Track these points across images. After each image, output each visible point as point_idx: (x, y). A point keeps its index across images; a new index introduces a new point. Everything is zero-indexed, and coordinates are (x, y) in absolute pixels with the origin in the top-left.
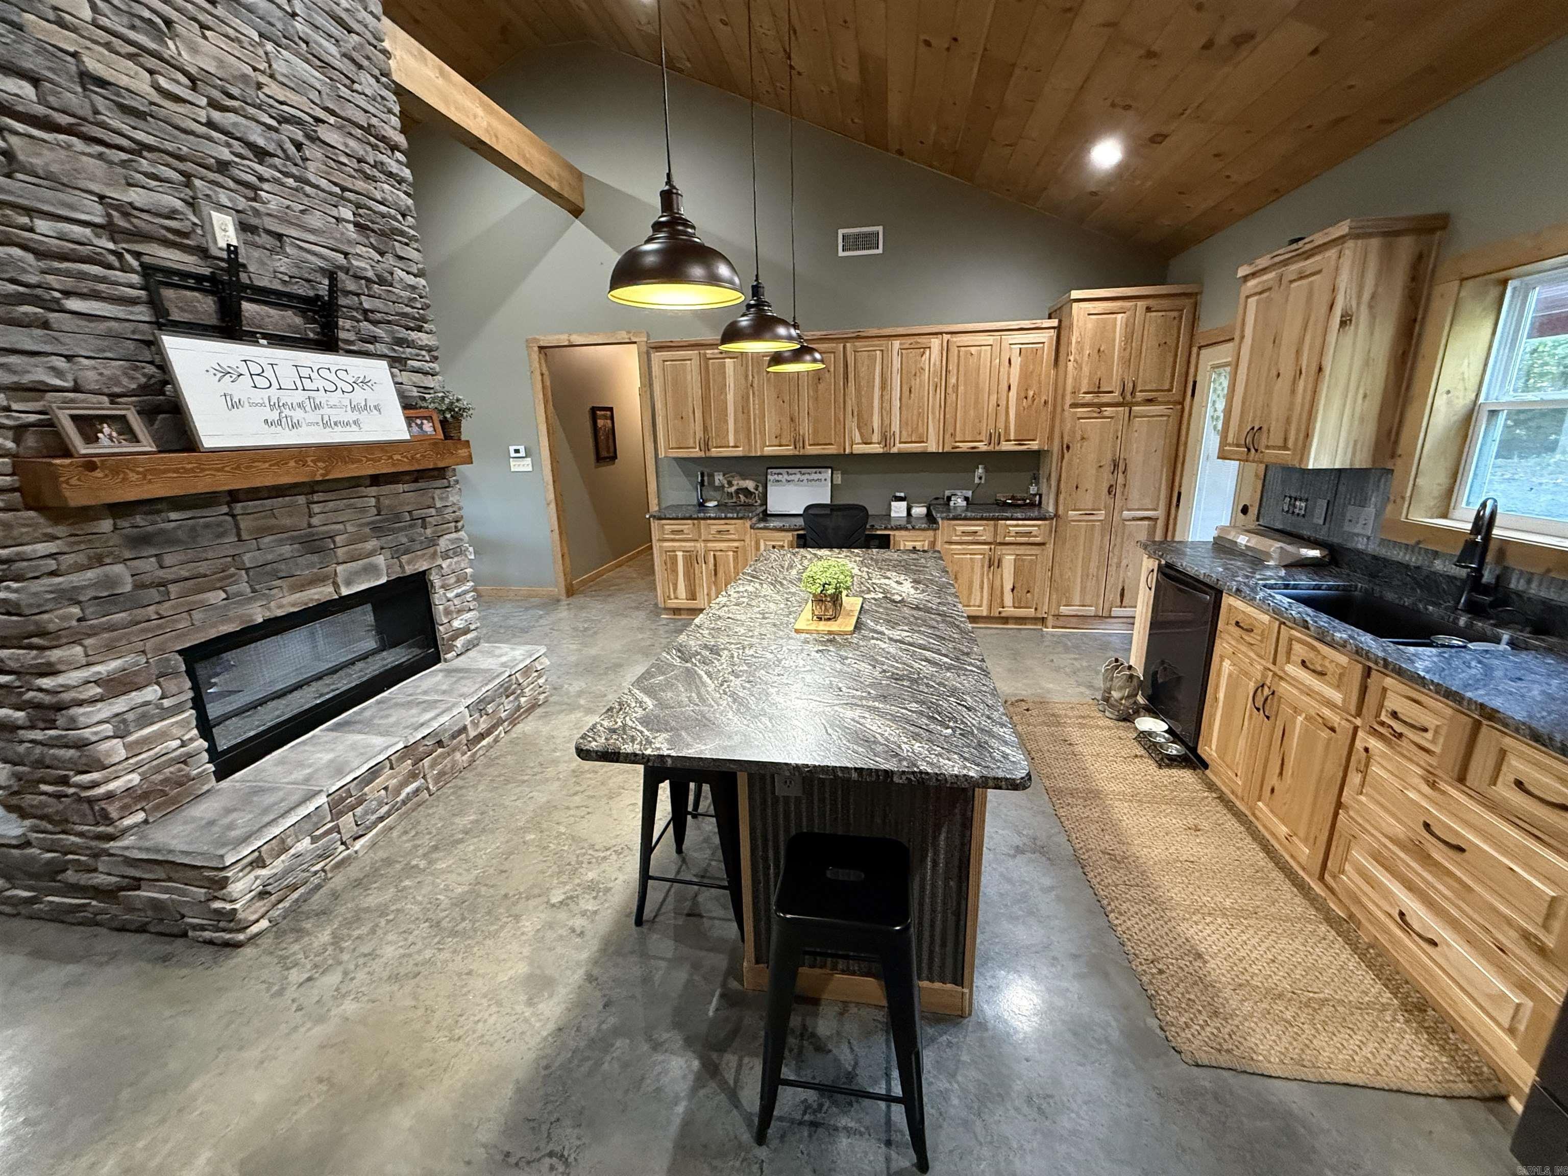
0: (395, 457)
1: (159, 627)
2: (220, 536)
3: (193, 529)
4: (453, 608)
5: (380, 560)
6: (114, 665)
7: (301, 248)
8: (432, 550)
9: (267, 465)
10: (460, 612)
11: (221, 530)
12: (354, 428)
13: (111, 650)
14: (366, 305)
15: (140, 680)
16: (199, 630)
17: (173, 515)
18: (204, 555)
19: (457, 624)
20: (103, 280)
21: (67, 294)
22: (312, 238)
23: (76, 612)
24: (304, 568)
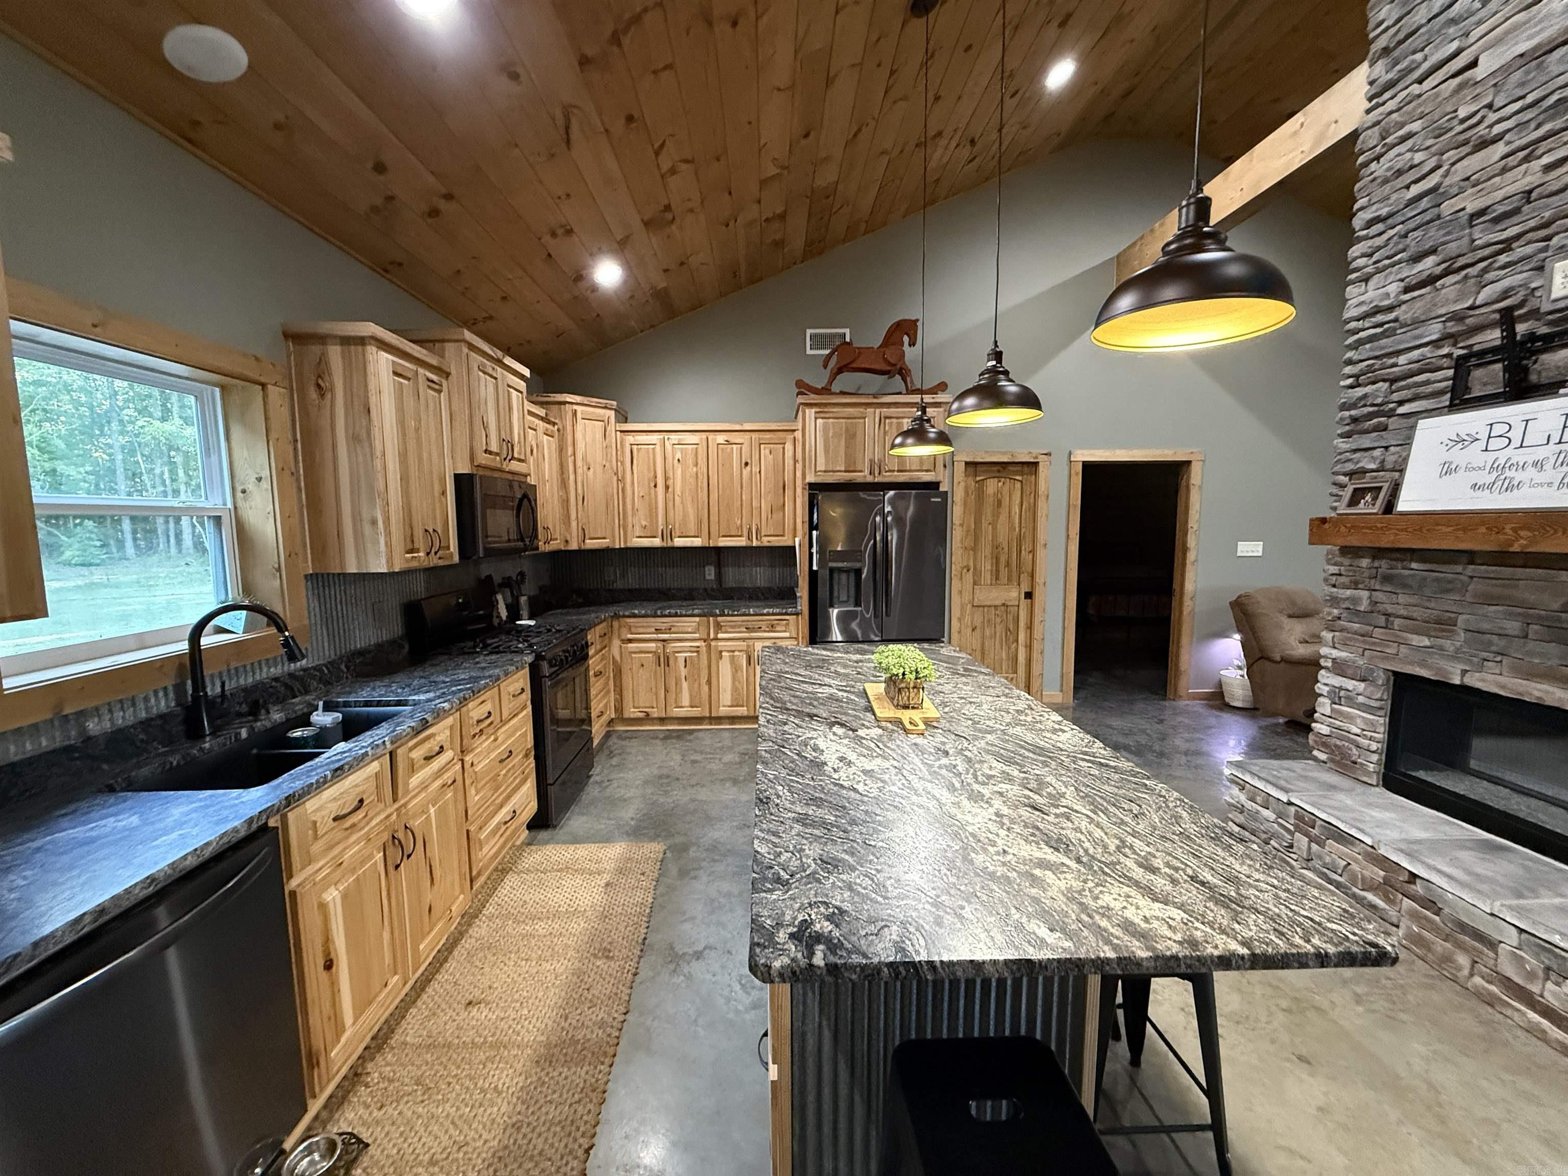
1: (1374, 644)
2: (1448, 591)
3: (1425, 579)
6: (1344, 654)
9: (1450, 529)
11: (1450, 586)
13: (1346, 644)
15: (1350, 672)
16: (1401, 661)
17: (1414, 565)
18: (1427, 604)
20: (1427, 383)
21: (1401, 403)
23: (1336, 612)
24: (1531, 654)
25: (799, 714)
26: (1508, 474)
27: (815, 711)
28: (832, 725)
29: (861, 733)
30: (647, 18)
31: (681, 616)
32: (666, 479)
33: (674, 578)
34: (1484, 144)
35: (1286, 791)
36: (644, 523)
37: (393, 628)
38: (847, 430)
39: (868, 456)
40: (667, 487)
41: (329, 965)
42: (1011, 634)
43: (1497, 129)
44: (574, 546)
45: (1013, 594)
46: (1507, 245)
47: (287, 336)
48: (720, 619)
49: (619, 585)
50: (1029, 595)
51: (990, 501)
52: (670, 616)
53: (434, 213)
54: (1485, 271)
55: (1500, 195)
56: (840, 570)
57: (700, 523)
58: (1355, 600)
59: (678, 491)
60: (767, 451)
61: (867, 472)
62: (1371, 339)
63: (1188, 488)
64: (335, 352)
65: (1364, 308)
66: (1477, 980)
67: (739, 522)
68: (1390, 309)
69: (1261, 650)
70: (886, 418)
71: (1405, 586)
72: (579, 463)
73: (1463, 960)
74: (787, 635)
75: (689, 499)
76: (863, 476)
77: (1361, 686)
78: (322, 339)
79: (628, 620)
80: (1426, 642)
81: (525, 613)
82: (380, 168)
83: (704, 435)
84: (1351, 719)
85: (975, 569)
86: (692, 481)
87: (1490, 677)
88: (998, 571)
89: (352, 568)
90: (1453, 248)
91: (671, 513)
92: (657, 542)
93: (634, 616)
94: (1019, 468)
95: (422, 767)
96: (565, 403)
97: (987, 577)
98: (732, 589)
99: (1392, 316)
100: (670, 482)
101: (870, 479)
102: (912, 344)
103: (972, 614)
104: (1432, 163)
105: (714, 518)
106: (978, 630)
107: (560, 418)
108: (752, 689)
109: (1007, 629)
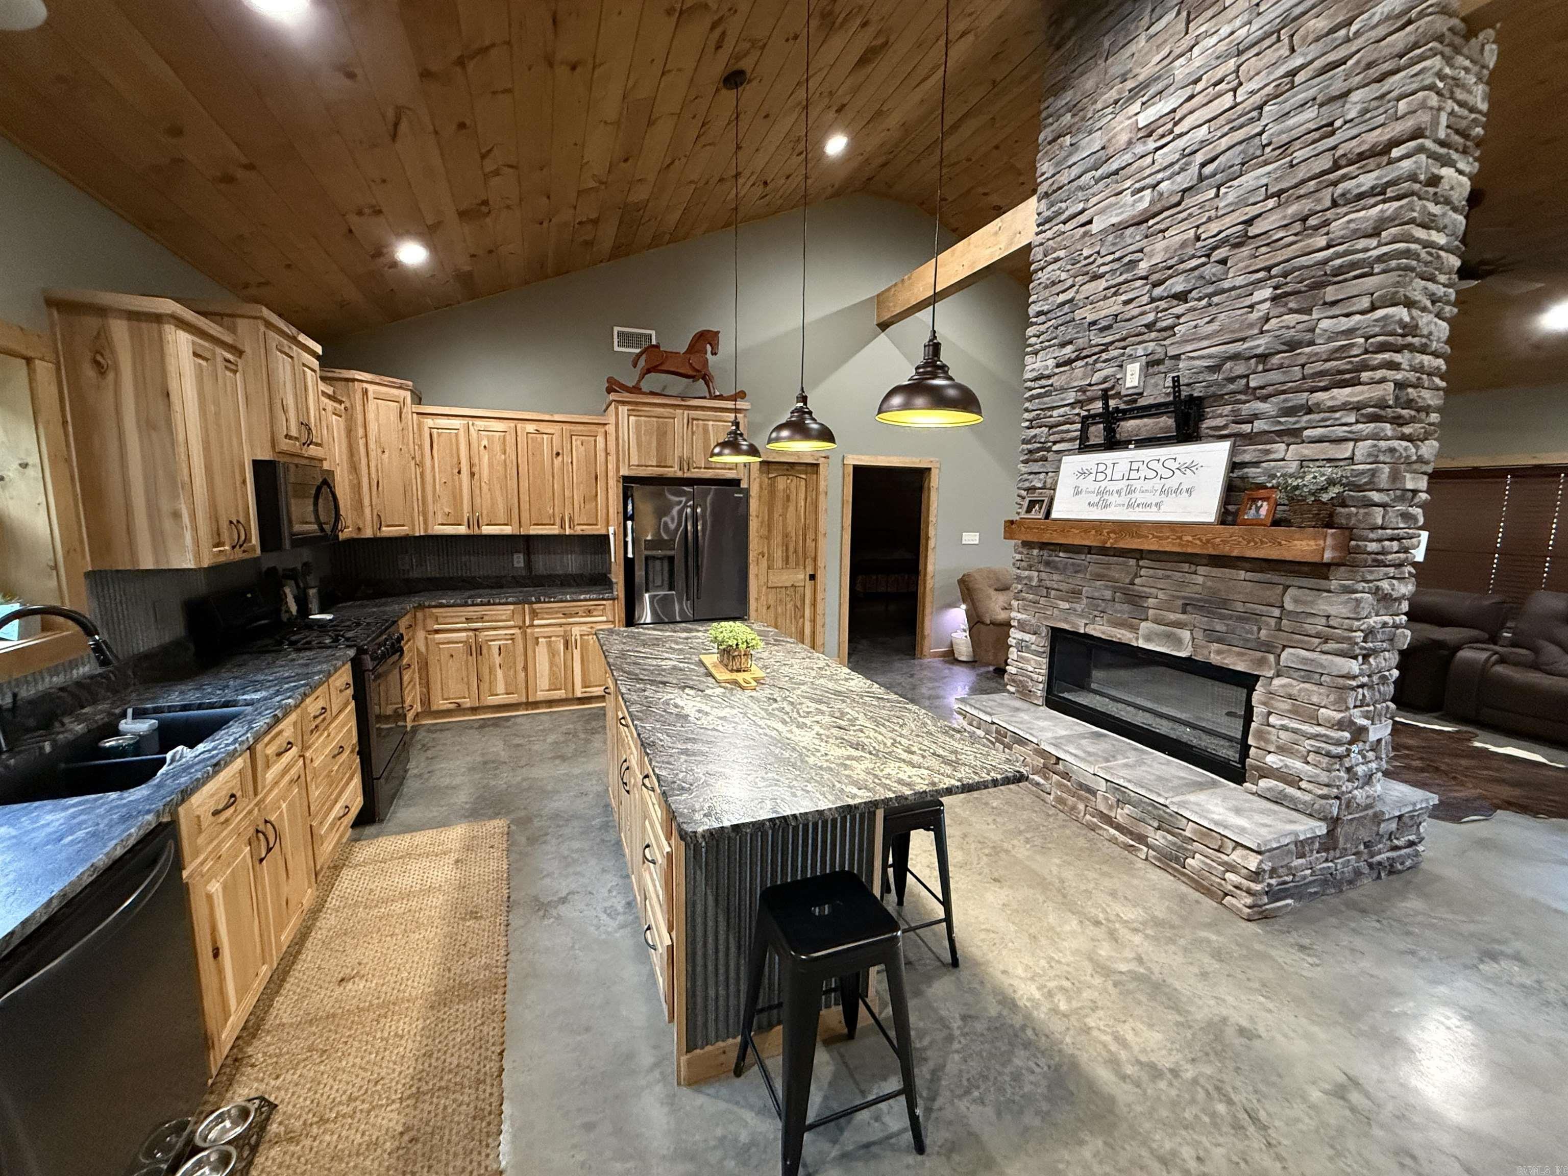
0: (1185, 538)
1: (1040, 608)
2: (1076, 572)
3: (1067, 564)
4: (1274, 738)
5: (1186, 635)
6: (1024, 616)
7: (1193, 358)
8: (1259, 654)
9: (1078, 531)
10: (1282, 750)
11: (1079, 568)
12: (1154, 509)
13: (1025, 609)
14: (1252, 384)
15: (1027, 628)
16: (1055, 619)
17: (1061, 554)
18: (1068, 581)
19: (1272, 760)
20: (1068, 431)
21: (1055, 443)
22: (1205, 343)
23: (1020, 587)
24: (1116, 611)
25: (652, 682)
26: (1105, 497)
27: (665, 679)
28: (683, 688)
29: (709, 692)
30: (494, 52)
31: (494, 604)
32: (471, 466)
34: (1096, 277)
35: (990, 714)
36: (447, 510)
37: (175, 629)
38: (658, 428)
39: (677, 454)
40: (472, 475)
41: (216, 953)
42: (799, 610)
43: (1103, 269)
44: (368, 533)
45: (800, 577)
46: (1106, 347)
47: (52, 303)
48: (535, 606)
49: (415, 574)
50: (813, 577)
51: (780, 495)
52: (482, 604)
53: (229, 179)
54: (1096, 362)
55: (1103, 313)
56: (654, 558)
57: (510, 511)
58: (1030, 578)
59: (485, 477)
60: (579, 443)
61: (676, 468)
62: (1039, 396)
63: (929, 489)
65: (1035, 374)
66: (1088, 817)
67: (550, 511)
68: (1049, 377)
69: (978, 616)
70: (693, 419)
71: (1057, 568)
72: (372, 445)
73: (1081, 807)
74: (604, 619)
75: (497, 487)
76: (674, 471)
77: (1034, 637)
78: (102, 311)
79: (434, 610)
80: (1067, 606)
81: (314, 605)
82: (176, 132)
83: (512, 424)
84: (1027, 661)
85: (769, 555)
86: (500, 468)
87: (1098, 627)
88: (787, 557)
89: (147, 562)
90: (1081, 342)
91: (477, 501)
92: (462, 530)
93: (441, 606)
94: (803, 468)
95: (275, 762)
96: (354, 380)
97: (779, 563)
98: (543, 576)
99: (1050, 382)
100: (476, 469)
101: (679, 474)
102: (714, 353)
103: (767, 594)
104: (1069, 282)
105: (525, 506)
106: (772, 609)
107: (349, 396)
108: (569, 672)
109: (796, 606)
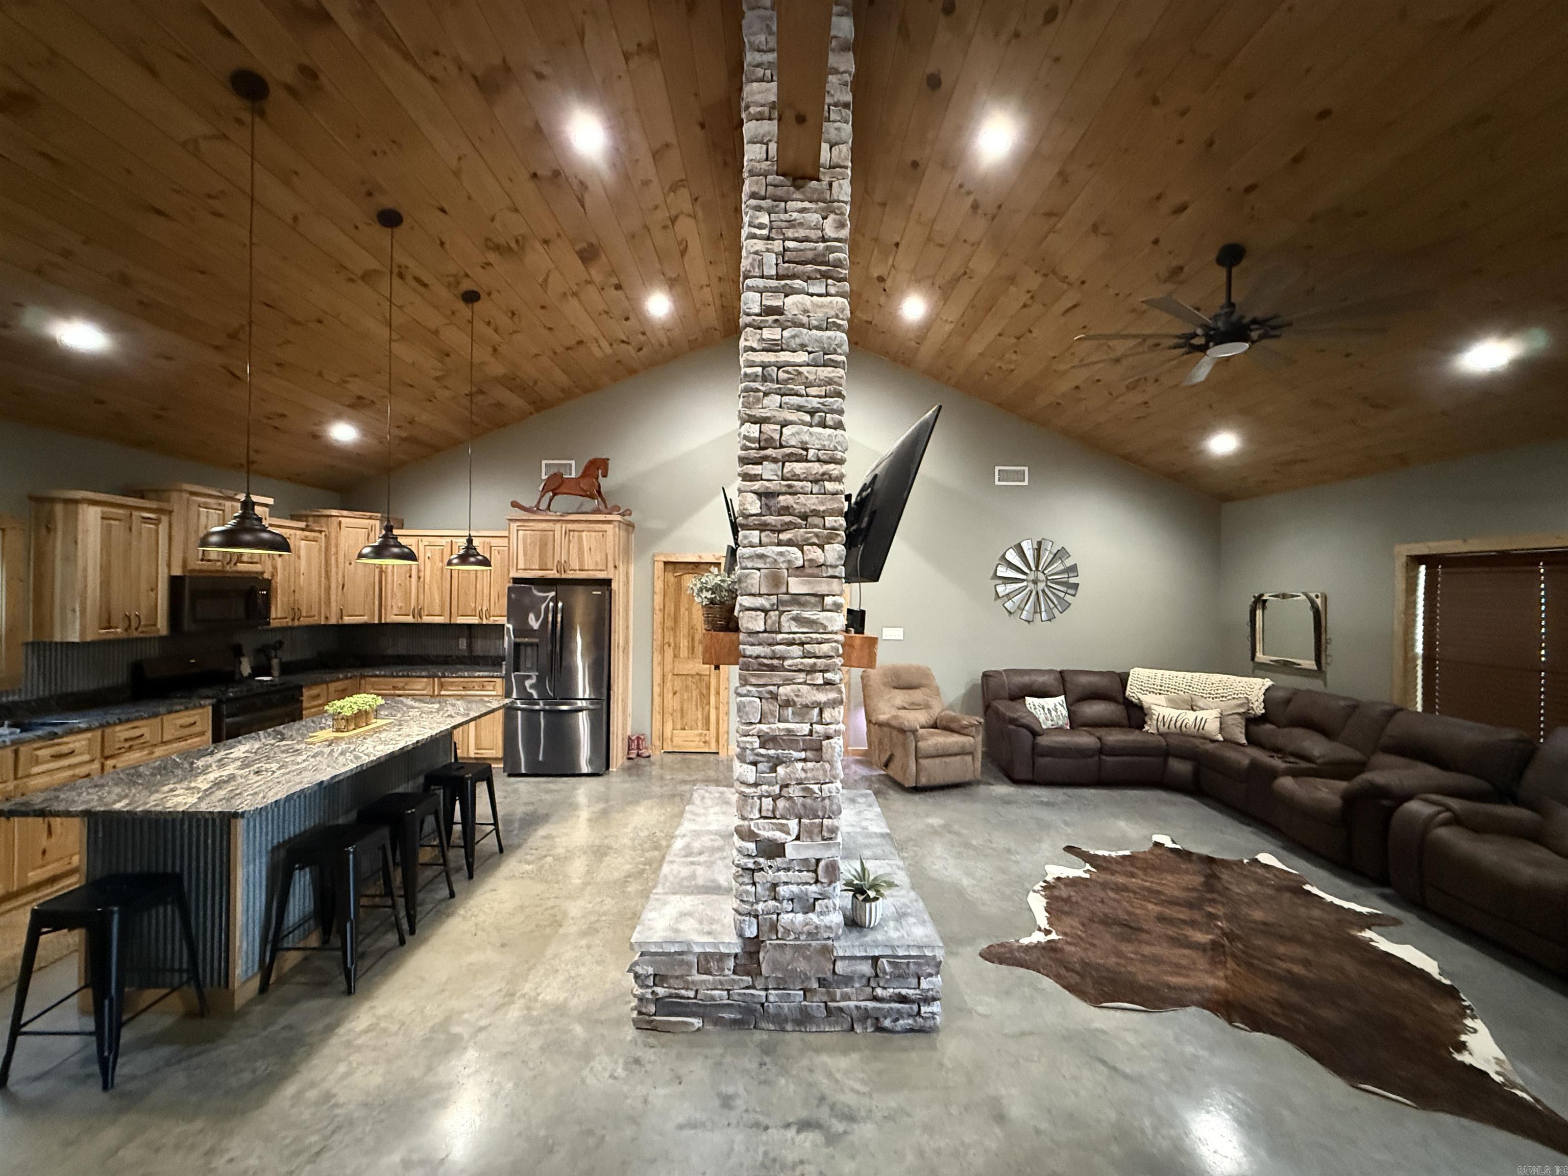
31: (412, 677)
32: (419, 571)
33: (435, 647)
36: (400, 604)
37: (120, 678)
38: (541, 540)
39: (557, 558)
40: (419, 578)
42: (704, 697)
44: (333, 621)
45: (706, 666)
47: (31, 498)
48: (443, 680)
49: (390, 652)
50: (718, 667)
51: (686, 592)
52: (403, 676)
53: (158, 417)
57: (442, 606)
59: (427, 581)
60: (497, 552)
61: (555, 571)
64: (59, 509)
67: (473, 605)
70: (570, 531)
72: (341, 560)
74: (494, 693)
75: (435, 587)
76: (552, 574)
78: (53, 500)
81: (275, 670)
83: (449, 540)
85: (675, 644)
86: (439, 573)
88: (693, 647)
91: (421, 597)
92: (410, 619)
95: (47, 762)
96: (331, 516)
97: (684, 653)
100: (422, 574)
101: (557, 576)
102: (605, 476)
103: (673, 681)
105: (454, 602)
106: (678, 695)
107: (328, 527)
108: (466, 735)
109: (701, 693)
